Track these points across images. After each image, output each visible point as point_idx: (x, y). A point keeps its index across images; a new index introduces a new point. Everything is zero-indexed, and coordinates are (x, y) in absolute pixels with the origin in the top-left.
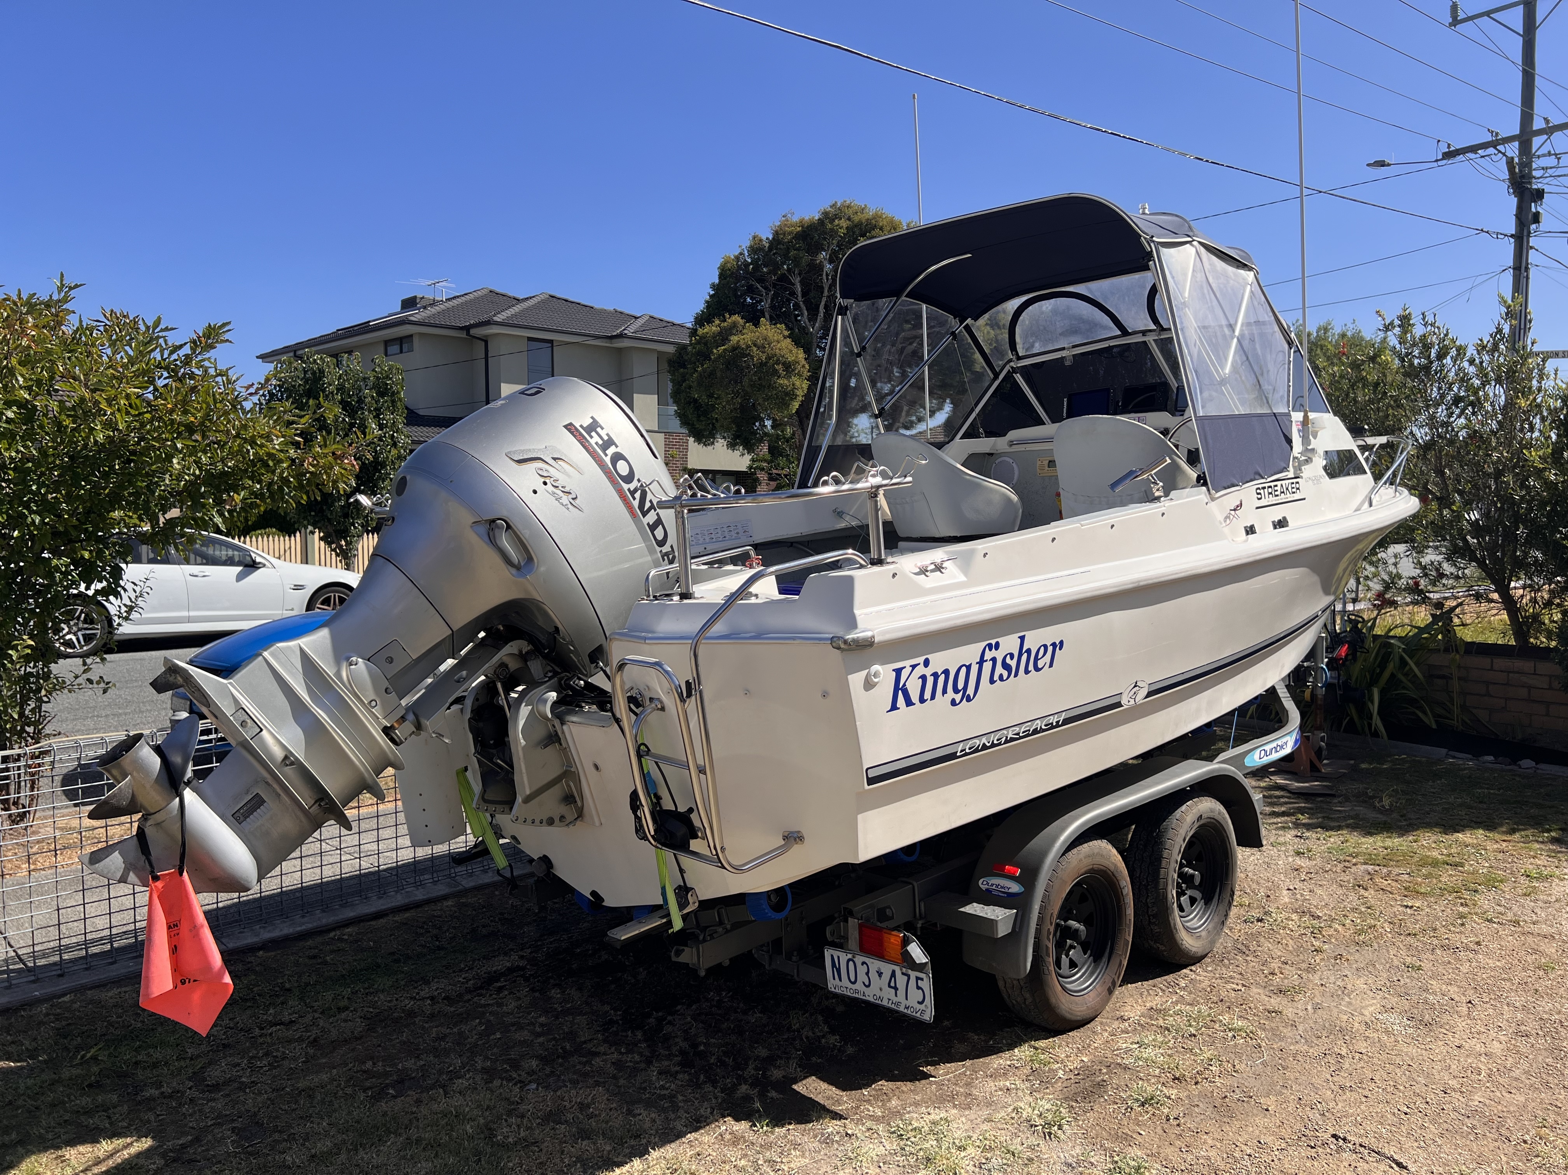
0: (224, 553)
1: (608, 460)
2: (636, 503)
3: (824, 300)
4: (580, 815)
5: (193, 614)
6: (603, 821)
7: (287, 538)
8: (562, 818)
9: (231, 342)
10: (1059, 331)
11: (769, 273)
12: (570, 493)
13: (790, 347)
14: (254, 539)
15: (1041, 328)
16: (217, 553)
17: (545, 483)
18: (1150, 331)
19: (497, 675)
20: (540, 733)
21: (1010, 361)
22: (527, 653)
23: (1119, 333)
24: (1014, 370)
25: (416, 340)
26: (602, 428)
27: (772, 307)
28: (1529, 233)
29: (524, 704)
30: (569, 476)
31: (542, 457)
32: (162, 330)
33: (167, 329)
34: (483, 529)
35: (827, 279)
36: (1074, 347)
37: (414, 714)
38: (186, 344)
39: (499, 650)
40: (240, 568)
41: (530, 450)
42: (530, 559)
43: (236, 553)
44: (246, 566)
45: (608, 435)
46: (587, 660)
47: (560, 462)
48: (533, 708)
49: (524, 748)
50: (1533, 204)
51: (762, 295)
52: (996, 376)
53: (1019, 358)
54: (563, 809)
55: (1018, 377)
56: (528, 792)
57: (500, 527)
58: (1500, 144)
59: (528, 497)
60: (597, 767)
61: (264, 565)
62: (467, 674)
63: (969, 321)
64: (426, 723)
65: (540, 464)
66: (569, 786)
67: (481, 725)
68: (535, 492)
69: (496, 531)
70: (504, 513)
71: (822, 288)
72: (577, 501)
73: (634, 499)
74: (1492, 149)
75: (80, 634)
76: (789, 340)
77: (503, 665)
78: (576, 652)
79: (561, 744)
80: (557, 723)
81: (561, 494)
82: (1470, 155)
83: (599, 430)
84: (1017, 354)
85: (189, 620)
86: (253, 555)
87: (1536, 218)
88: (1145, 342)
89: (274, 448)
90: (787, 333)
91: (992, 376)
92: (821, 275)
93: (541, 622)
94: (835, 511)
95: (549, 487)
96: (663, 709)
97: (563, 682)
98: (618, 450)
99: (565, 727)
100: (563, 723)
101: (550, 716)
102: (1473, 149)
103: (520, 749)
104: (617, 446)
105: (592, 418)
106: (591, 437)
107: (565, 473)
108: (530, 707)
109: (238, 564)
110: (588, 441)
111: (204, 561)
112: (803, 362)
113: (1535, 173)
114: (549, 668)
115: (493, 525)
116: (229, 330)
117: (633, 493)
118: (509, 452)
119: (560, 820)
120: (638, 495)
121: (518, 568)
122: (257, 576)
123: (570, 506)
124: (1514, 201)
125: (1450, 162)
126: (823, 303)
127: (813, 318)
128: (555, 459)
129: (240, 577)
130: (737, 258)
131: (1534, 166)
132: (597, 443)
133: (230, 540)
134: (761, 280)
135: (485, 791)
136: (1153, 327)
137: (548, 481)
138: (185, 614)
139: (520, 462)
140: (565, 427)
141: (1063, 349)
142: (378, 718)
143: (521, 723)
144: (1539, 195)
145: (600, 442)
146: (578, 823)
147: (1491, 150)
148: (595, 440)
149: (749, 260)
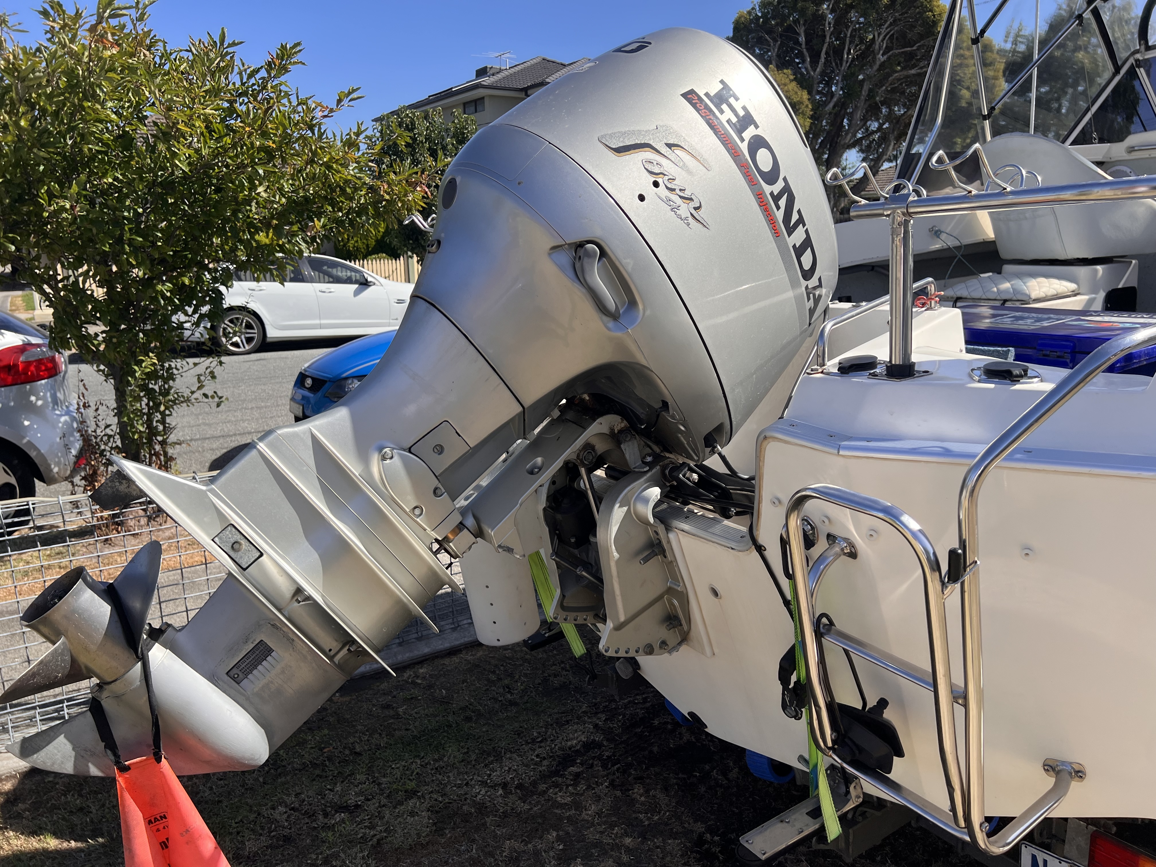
0: (344, 274)
1: (744, 147)
2: (780, 215)
3: (826, 45)
4: (685, 638)
5: (323, 322)
6: (716, 651)
7: (394, 261)
8: (664, 643)
9: (304, 64)
11: (777, 24)
12: (691, 199)
13: (796, 89)
14: (370, 262)
16: (340, 274)
17: (656, 184)
19: (581, 460)
20: (639, 540)
21: (1137, 52)
22: (621, 431)
25: (487, 101)
26: (737, 99)
27: (778, 56)
29: (617, 505)
30: (689, 172)
31: (651, 142)
32: (230, 46)
33: (234, 44)
34: (565, 258)
35: (830, 28)
37: (475, 517)
38: (262, 67)
39: (585, 428)
40: (356, 286)
41: (633, 133)
42: (632, 303)
43: (353, 274)
44: (361, 284)
45: (744, 108)
46: (700, 443)
47: (678, 152)
48: (629, 510)
49: (618, 562)
51: (770, 46)
52: (1118, 70)
53: (1148, 49)
54: (663, 633)
55: (1141, 72)
56: (622, 619)
57: (590, 255)
59: (631, 205)
60: (715, 593)
61: (374, 284)
62: (543, 463)
64: (491, 532)
65: (648, 154)
66: (672, 604)
67: (559, 517)
68: (642, 198)
69: (586, 260)
70: (596, 232)
71: (825, 36)
72: (702, 212)
73: (778, 208)
75: (243, 337)
76: (794, 84)
77: (588, 447)
78: (688, 433)
79: (665, 557)
80: (661, 529)
81: (679, 201)
83: (732, 100)
84: (1147, 42)
85: (321, 327)
86: (366, 275)
89: (349, 174)
90: (792, 77)
91: (1113, 70)
92: (824, 25)
93: (640, 391)
94: (931, 230)
95: (662, 189)
96: (853, 555)
97: (667, 472)
98: (759, 132)
99: (671, 536)
100: (668, 528)
101: (651, 520)
103: (613, 565)
104: (757, 127)
105: (722, 82)
106: (722, 112)
107: (684, 167)
108: (625, 509)
109: (356, 282)
110: (717, 118)
111: (331, 280)
112: (807, 102)
114: (648, 450)
115: (581, 252)
116: (300, 51)
117: (776, 198)
118: (602, 136)
119: (661, 647)
120: (782, 202)
121: (614, 316)
122: (369, 292)
123: (690, 219)
126: (824, 50)
127: (815, 62)
128: (670, 146)
129: (356, 293)
130: (749, 13)
132: (729, 121)
133: (348, 263)
134: (770, 32)
135: (564, 596)
137: (660, 181)
138: (317, 322)
139: (619, 150)
140: (684, 95)
142: (425, 530)
143: (614, 529)
145: (734, 120)
146: (684, 648)
148: (726, 116)
149: (760, 14)
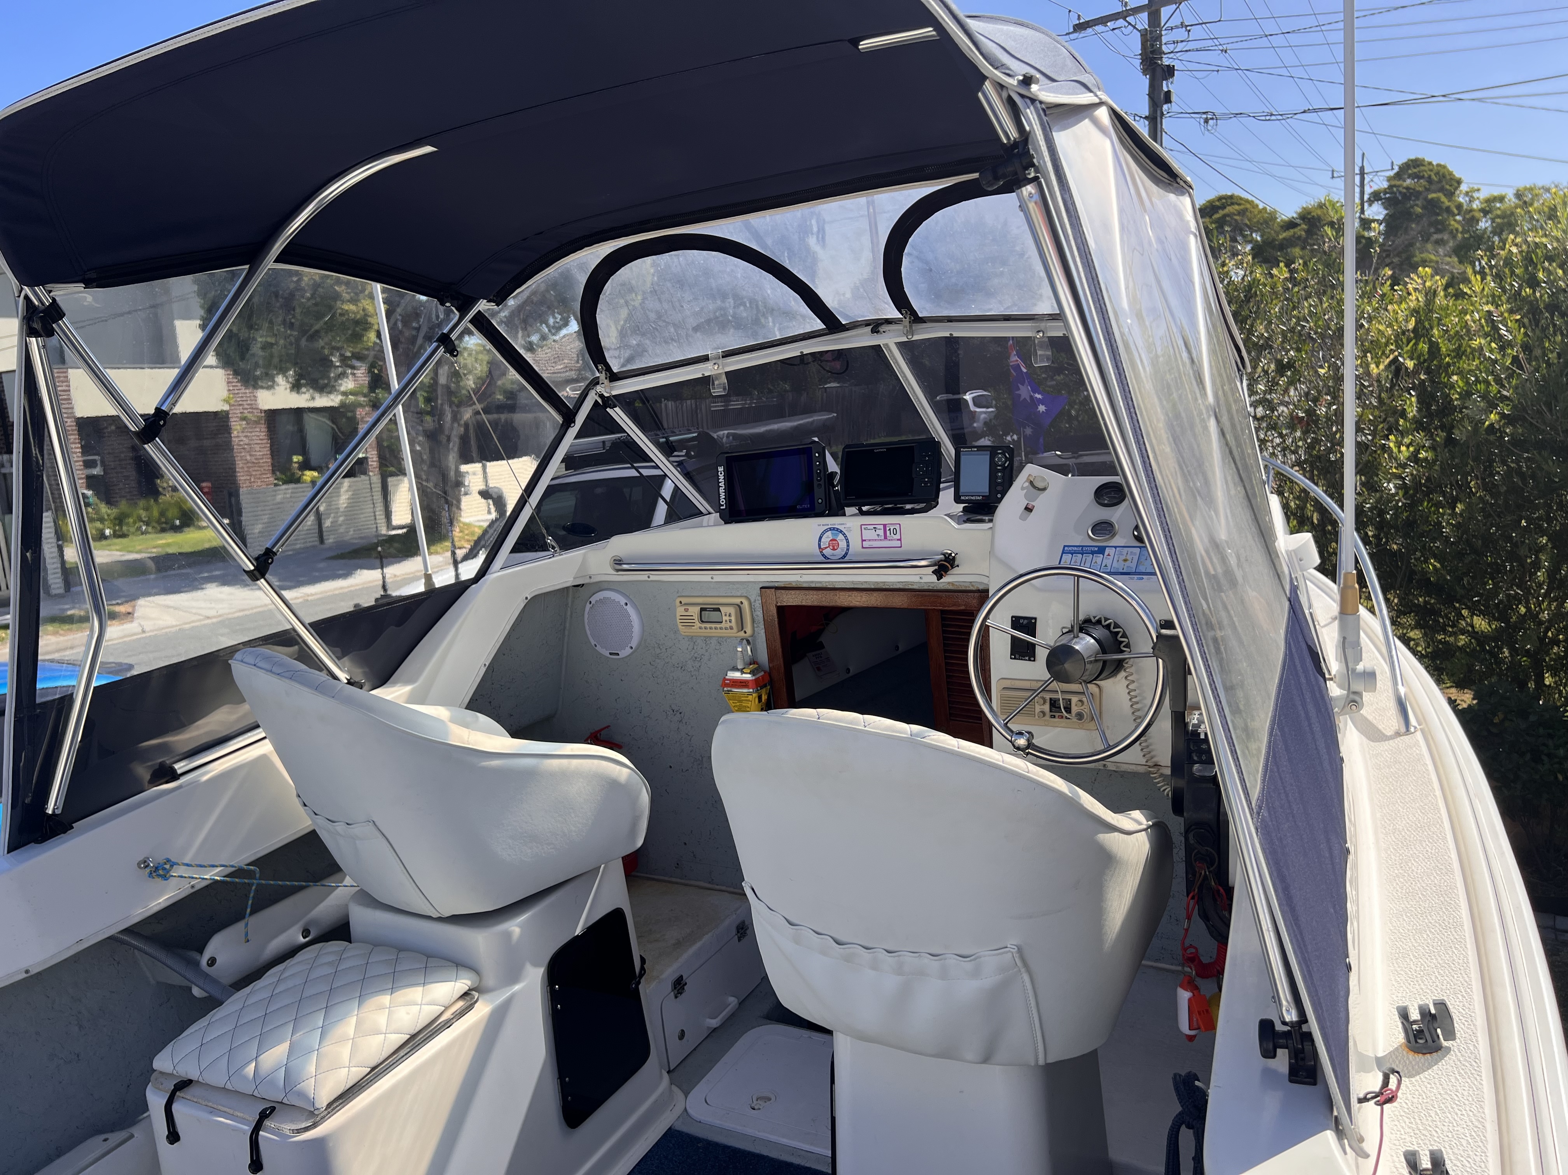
10: (692, 322)
15: (652, 316)
18: (888, 322)
21: (595, 382)
23: (819, 325)
24: (607, 402)
28: (1162, 114)
36: (728, 354)
50: (1164, 82)
52: (569, 417)
53: (614, 377)
55: (618, 414)
58: (1130, 15)
63: (483, 306)
74: (1121, 20)
82: (1099, 28)
84: (608, 368)
87: (1168, 98)
88: (877, 349)
91: (560, 419)
102: (1103, 21)
113: (1165, 48)
124: (1145, 82)
125: (1082, 35)
131: (1164, 40)
136: (895, 314)
141: (705, 359)
144: (1170, 71)
147: (1121, 22)
